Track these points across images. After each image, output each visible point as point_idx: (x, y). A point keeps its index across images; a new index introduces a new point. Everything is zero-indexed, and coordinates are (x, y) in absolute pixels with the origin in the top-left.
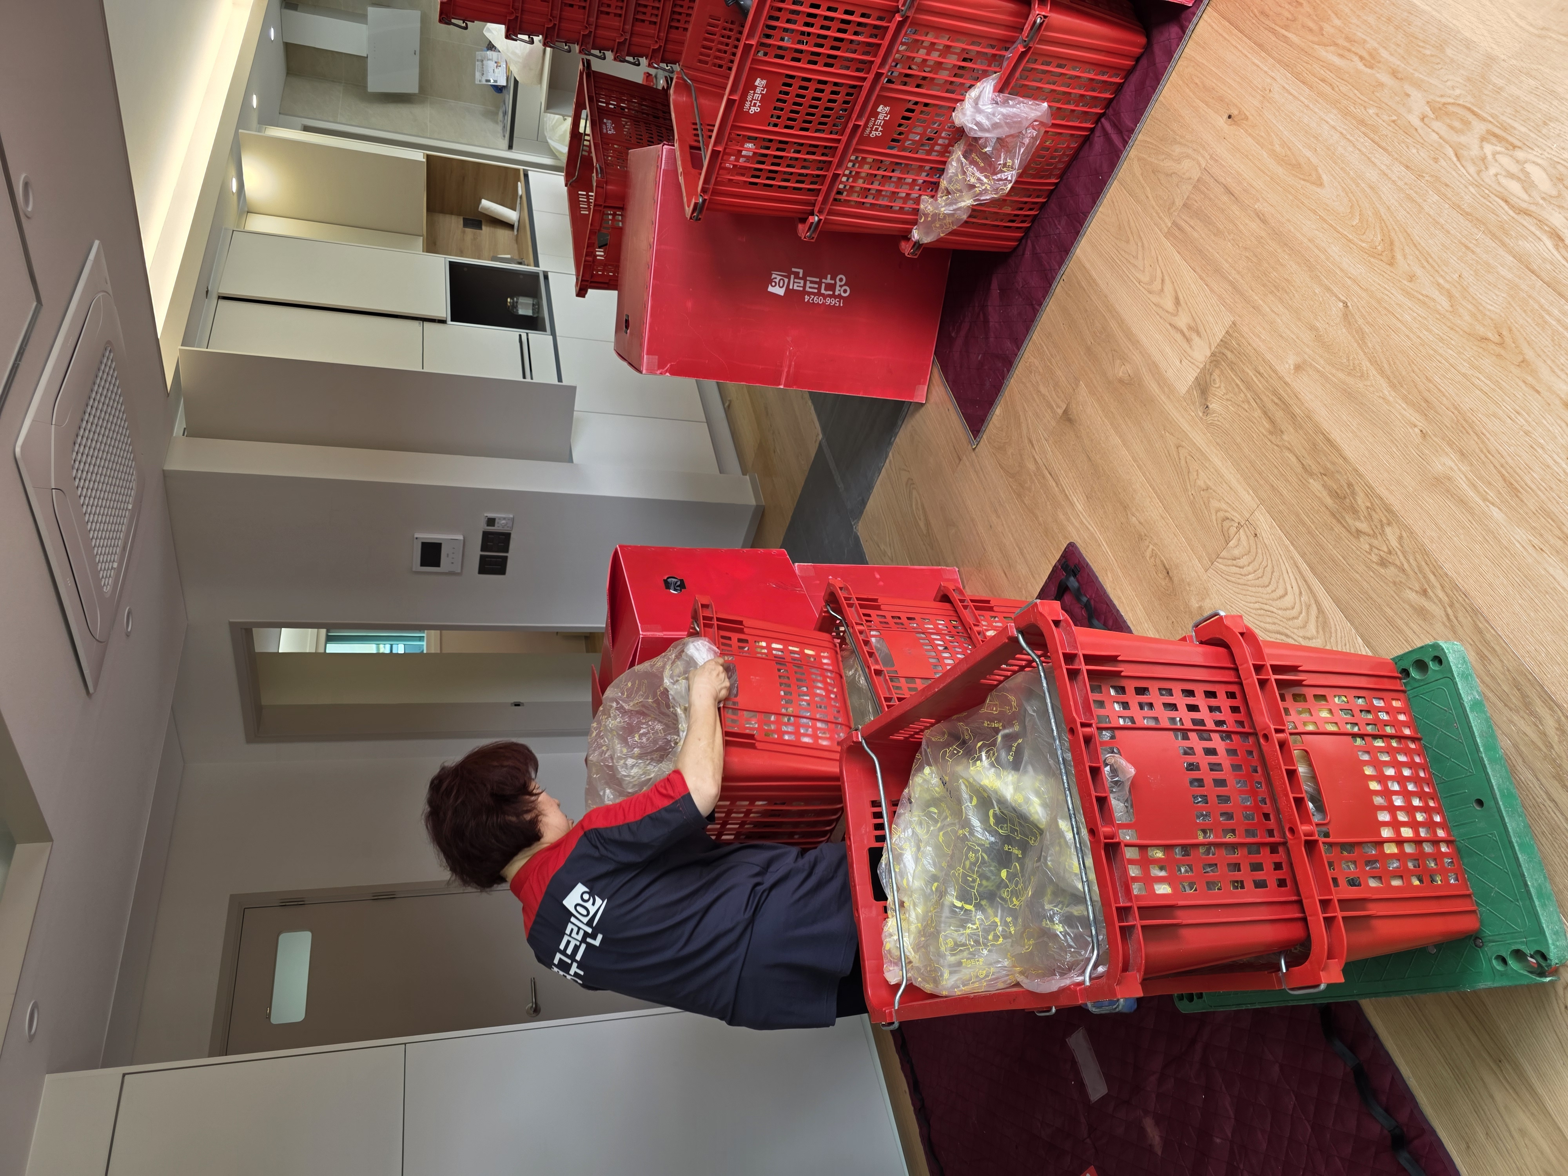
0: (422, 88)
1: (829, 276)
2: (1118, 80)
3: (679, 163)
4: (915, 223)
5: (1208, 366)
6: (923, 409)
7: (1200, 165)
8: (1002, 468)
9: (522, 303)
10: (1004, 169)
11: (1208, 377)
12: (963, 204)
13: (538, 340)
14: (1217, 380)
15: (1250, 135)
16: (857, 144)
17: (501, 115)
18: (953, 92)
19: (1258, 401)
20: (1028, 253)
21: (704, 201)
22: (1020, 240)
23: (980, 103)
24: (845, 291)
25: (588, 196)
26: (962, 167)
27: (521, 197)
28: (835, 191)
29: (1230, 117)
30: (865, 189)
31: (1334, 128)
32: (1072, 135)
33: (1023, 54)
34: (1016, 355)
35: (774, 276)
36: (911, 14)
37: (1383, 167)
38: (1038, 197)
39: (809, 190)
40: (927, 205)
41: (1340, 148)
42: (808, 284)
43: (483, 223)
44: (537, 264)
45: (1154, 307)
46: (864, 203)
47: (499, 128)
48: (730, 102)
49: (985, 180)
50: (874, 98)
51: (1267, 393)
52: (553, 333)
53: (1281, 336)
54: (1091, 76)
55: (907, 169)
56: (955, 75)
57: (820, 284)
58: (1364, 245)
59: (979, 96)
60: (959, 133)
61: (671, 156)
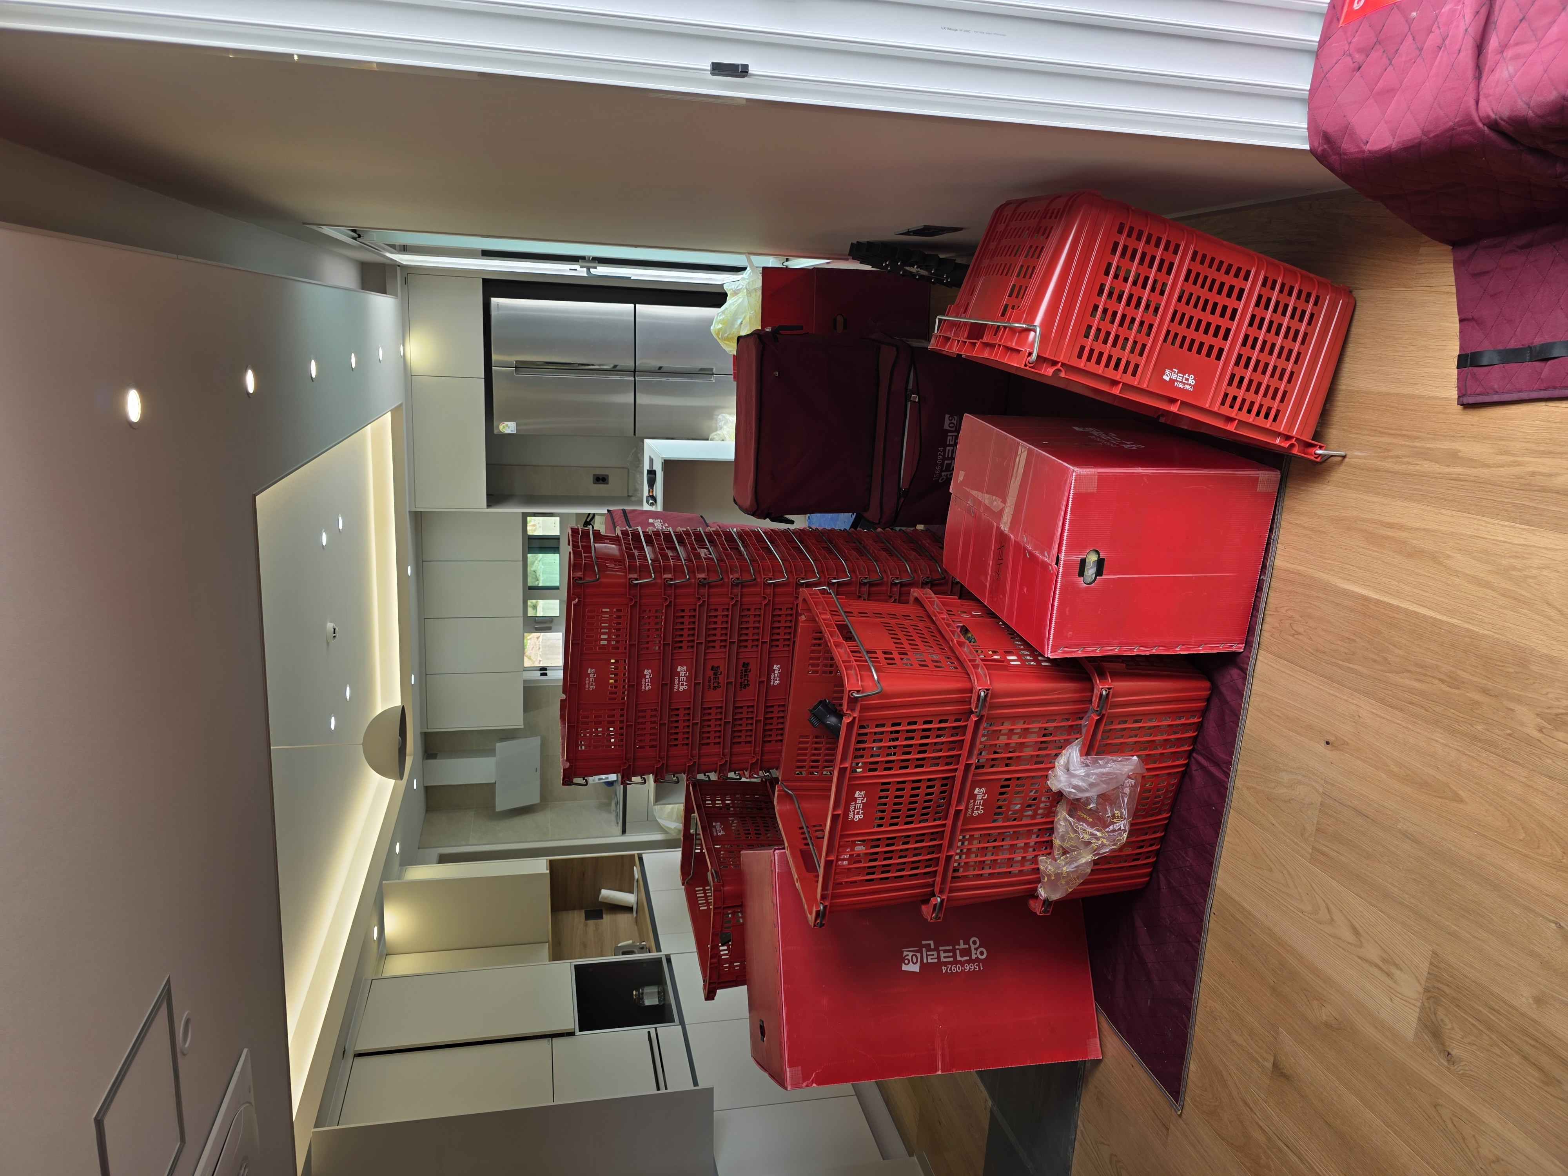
0: (543, 797)
1: (961, 942)
2: (1196, 720)
3: (793, 870)
4: (1039, 881)
5: (1426, 1004)
6: (1102, 1065)
7: (1317, 790)
8: (1223, 1139)
9: (647, 993)
10: (1115, 820)
11: (1432, 1016)
12: (1083, 861)
13: (668, 1033)
14: (1446, 1020)
15: (1358, 758)
16: (962, 825)
17: (613, 805)
18: (1041, 763)
19: (1509, 1043)
20: (1164, 887)
21: (825, 907)
22: (1150, 874)
23: (1071, 768)
24: (982, 953)
25: (704, 891)
26: (1072, 826)
27: (638, 881)
28: (951, 870)
29: (1328, 743)
30: (980, 862)
31: (1446, 745)
32: (1169, 774)
33: (1098, 722)
34: (1191, 999)
35: (905, 954)
36: (985, 712)
37: (1523, 779)
38: (1155, 832)
39: (925, 873)
40: (1046, 865)
41: (1463, 764)
42: (942, 955)
43: (604, 912)
44: (659, 949)
45: (1331, 939)
46: (981, 875)
47: (613, 817)
48: (835, 818)
49: (1099, 834)
50: (968, 785)
51: (1516, 1034)
52: (682, 1023)
53: (1499, 965)
54: (1169, 722)
55: (1016, 836)
56: (1040, 749)
57: (954, 951)
58: (1545, 859)
59: (1068, 761)
60: (1059, 796)
61: (783, 859)
